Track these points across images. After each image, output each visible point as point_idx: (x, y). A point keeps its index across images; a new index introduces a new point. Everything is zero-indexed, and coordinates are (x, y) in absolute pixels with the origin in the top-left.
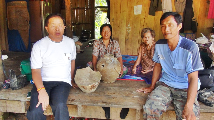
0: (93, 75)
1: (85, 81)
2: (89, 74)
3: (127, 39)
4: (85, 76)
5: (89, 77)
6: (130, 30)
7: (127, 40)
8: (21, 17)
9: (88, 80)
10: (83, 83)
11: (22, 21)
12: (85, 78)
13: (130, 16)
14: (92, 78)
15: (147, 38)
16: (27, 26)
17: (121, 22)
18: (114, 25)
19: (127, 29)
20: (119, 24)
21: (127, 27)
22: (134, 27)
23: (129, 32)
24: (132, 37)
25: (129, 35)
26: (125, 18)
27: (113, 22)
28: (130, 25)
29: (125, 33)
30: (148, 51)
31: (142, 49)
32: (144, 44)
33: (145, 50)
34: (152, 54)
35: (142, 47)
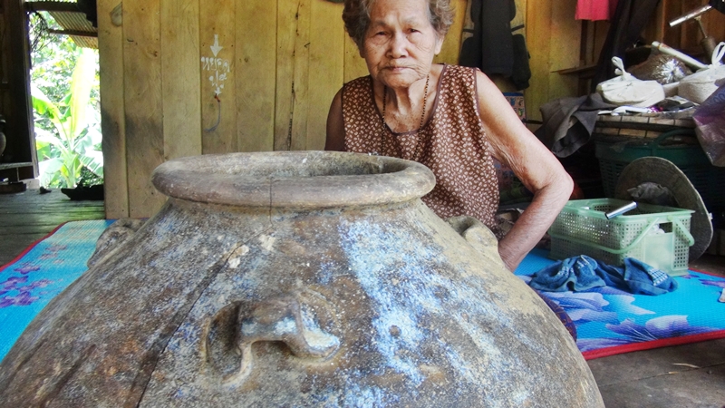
3: (208, 127)
6: (223, 77)
7: (213, 129)
15: (400, 36)
17: (170, 32)
18: (125, 46)
19: (204, 68)
20: (155, 42)
21: (203, 59)
22: (246, 60)
23: (219, 86)
24: (239, 114)
25: (219, 101)
26: (187, 9)
27: (120, 29)
28: (221, 48)
29: (199, 90)
30: (404, 139)
31: (349, 126)
32: (361, 95)
33: (377, 135)
34: (438, 152)
35: (348, 114)
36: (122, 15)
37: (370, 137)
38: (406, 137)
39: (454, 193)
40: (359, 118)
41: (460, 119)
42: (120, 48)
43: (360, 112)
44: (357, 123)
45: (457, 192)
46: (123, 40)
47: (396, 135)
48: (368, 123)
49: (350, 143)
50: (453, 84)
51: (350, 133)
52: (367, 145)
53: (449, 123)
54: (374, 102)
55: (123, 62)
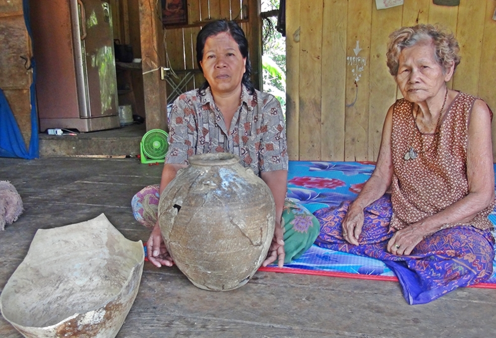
0: (120, 258)
1: (83, 289)
2: (106, 250)
3: (349, 103)
4: (87, 263)
5: (102, 266)
6: (361, 69)
7: (353, 104)
8: (10, 47)
9: (97, 280)
10: (71, 299)
11: (12, 59)
12: (86, 273)
13: (362, 15)
14: (117, 272)
15: (415, 70)
16: (25, 74)
17: (328, 42)
18: (301, 54)
19: (348, 64)
20: (319, 49)
21: (348, 58)
22: (378, 56)
23: (358, 76)
24: (371, 94)
25: (357, 86)
26: (339, 26)
27: (298, 43)
28: (361, 49)
29: (345, 79)
30: (426, 138)
31: (395, 126)
32: (405, 108)
33: (411, 133)
34: (440, 148)
35: (396, 119)
36: (300, 35)
37: (407, 134)
38: (428, 137)
39: (447, 175)
40: (403, 122)
41: (455, 130)
42: (298, 56)
43: (403, 118)
44: (401, 124)
45: (449, 175)
46: (300, 50)
47: (421, 134)
48: (407, 125)
49: (395, 137)
50: (458, 108)
51: (395, 131)
52: (405, 139)
53: (450, 132)
54: (412, 113)
55: (300, 64)
